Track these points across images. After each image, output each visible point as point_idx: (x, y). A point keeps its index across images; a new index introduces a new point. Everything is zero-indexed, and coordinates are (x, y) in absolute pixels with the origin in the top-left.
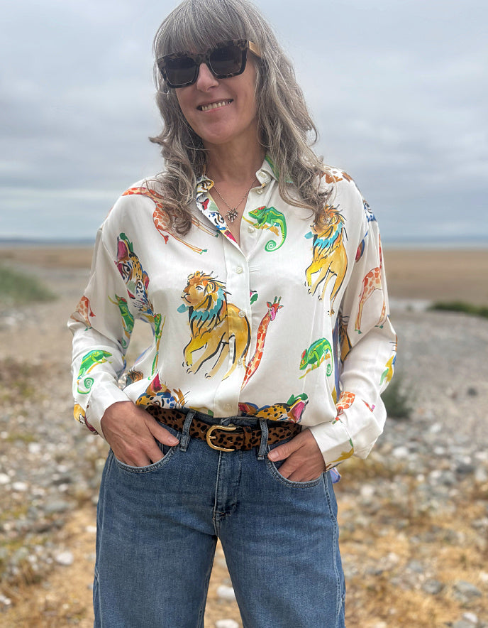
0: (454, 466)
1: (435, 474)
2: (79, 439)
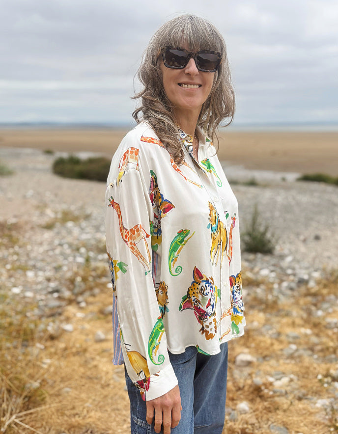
0: (296, 279)
1: (285, 284)
2: (58, 269)
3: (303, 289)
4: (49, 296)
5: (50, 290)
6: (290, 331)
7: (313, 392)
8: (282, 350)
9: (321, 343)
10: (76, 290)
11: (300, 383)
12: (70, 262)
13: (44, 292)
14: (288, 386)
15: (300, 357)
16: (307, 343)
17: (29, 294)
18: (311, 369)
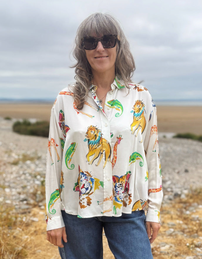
1: (166, 197)
2: (24, 187)
3: (177, 199)
4: (21, 203)
5: (21, 199)
6: (169, 222)
7: (184, 253)
8: (165, 231)
9: (189, 228)
10: (38, 199)
11: (176, 248)
12: (32, 184)
13: (18, 201)
14: (169, 249)
15: (176, 235)
16: (180, 228)
17: (8, 202)
18: (183, 241)
